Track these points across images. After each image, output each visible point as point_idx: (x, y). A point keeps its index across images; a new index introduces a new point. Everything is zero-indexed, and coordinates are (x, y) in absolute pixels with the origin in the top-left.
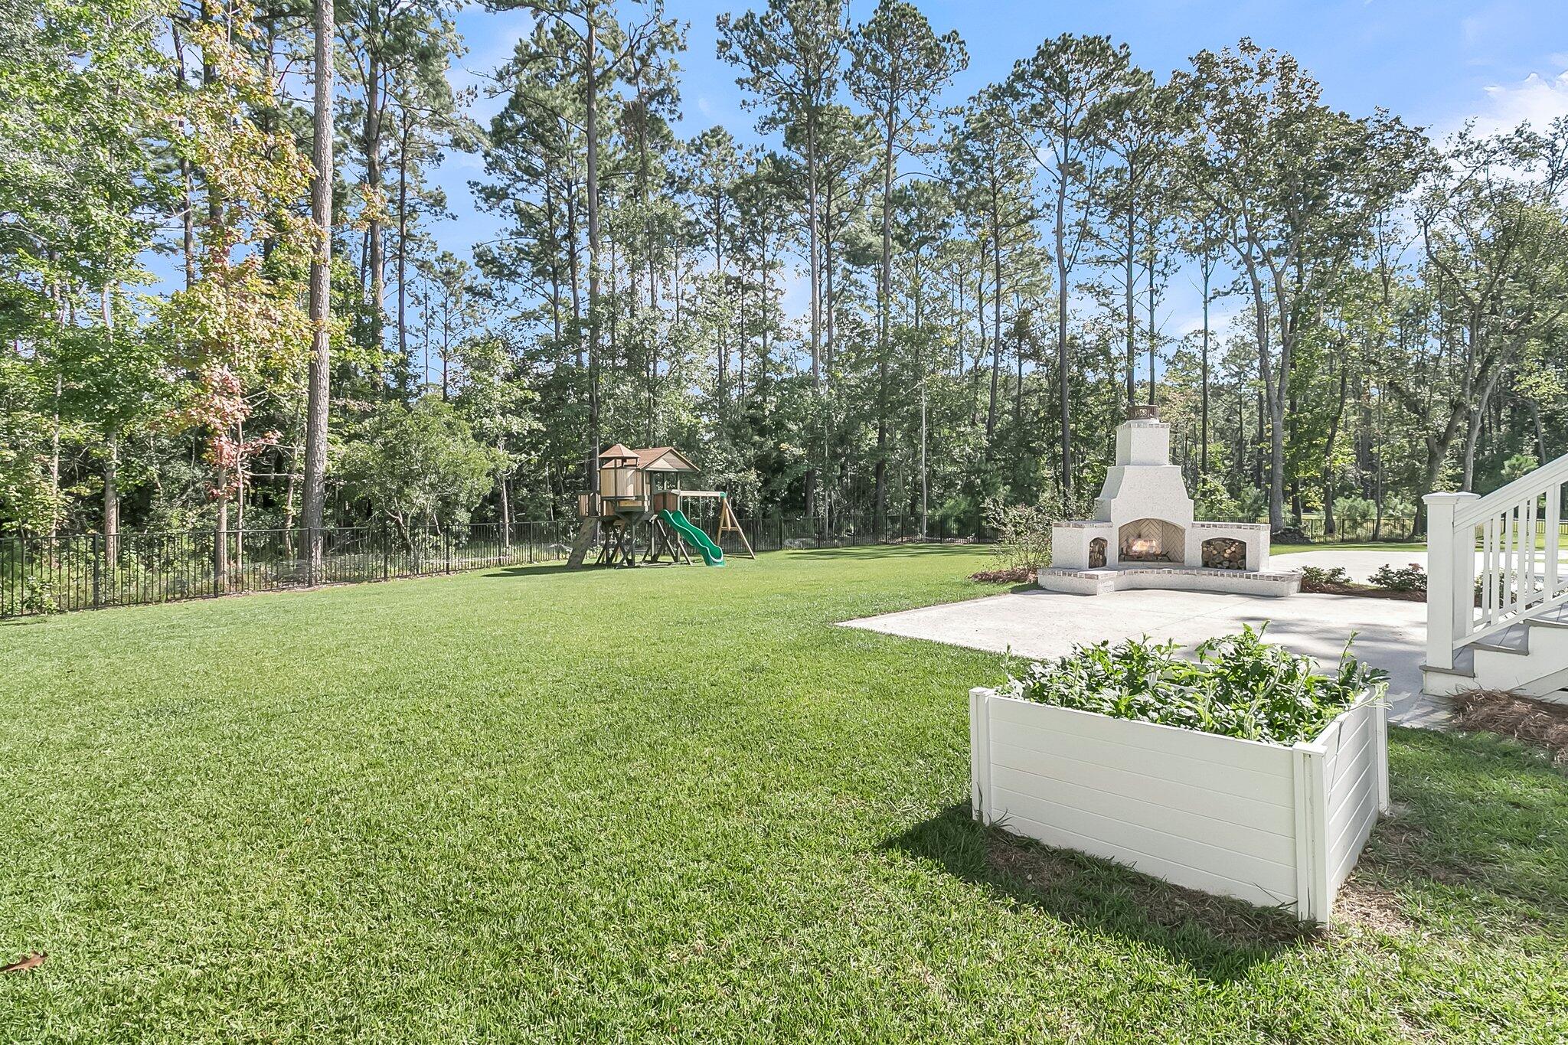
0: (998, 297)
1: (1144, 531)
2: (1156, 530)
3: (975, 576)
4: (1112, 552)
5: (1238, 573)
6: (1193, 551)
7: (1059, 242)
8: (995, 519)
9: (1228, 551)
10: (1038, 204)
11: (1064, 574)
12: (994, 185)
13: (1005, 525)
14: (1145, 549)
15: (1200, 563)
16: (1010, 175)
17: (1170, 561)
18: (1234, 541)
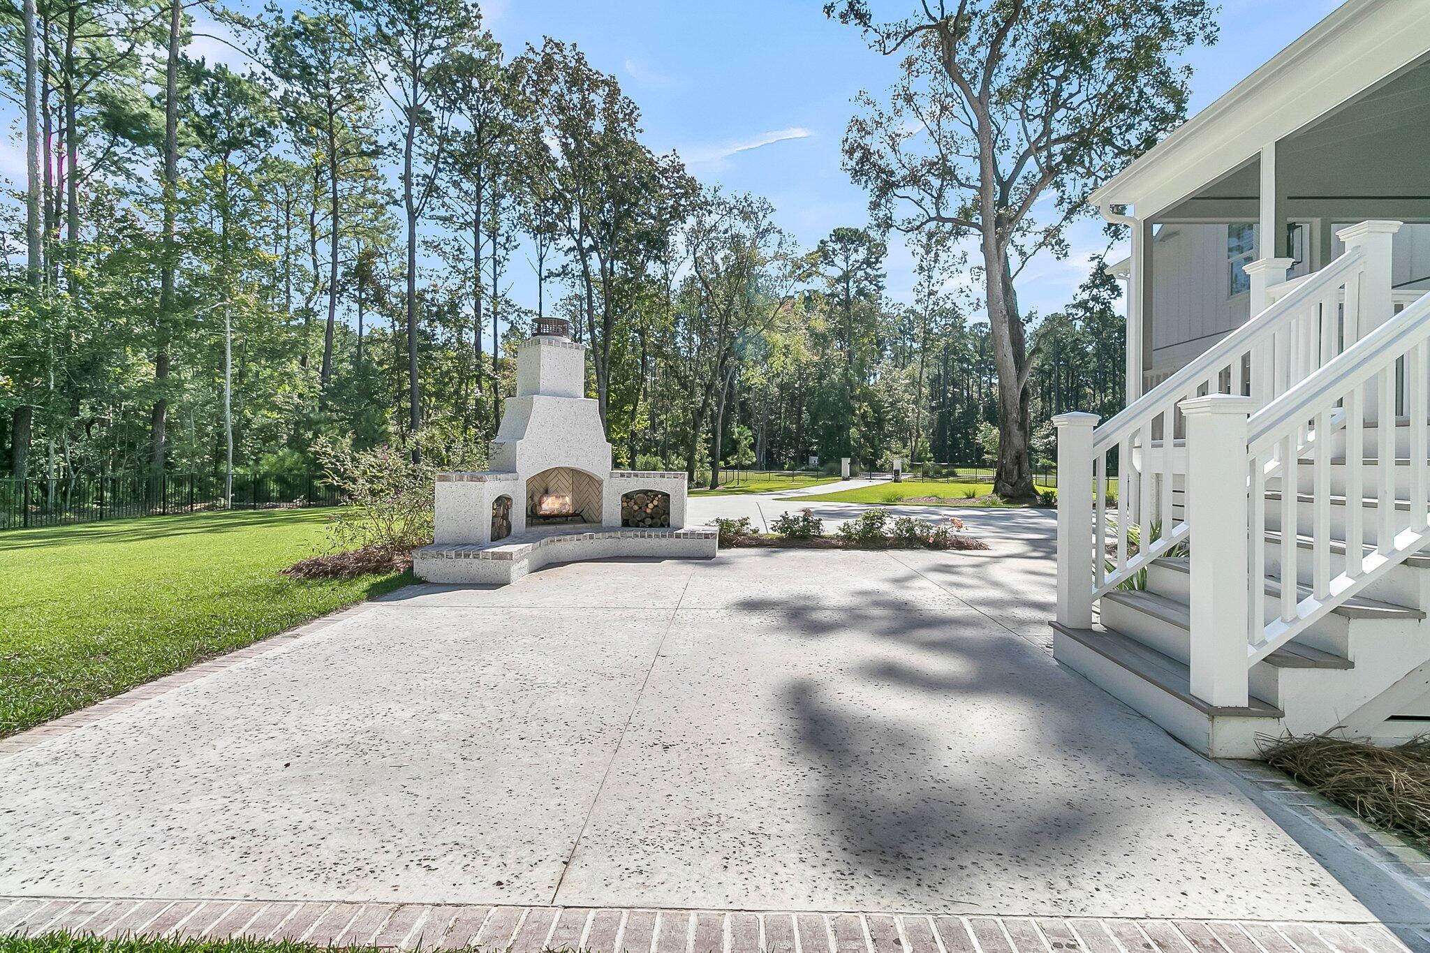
0: (335, 235)
1: (552, 485)
2: (566, 481)
3: (298, 569)
4: (518, 514)
5: (660, 532)
6: (612, 509)
7: (408, 189)
8: (336, 471)
9: (651, 506)
10: (383, 140)
11: (458, 555)
12: (330, 104)
13: (354, 481)
14: (557, 506)
15: (620, 522)
16: (349, 98)
17: (585, 522)
18: (656, 493)
